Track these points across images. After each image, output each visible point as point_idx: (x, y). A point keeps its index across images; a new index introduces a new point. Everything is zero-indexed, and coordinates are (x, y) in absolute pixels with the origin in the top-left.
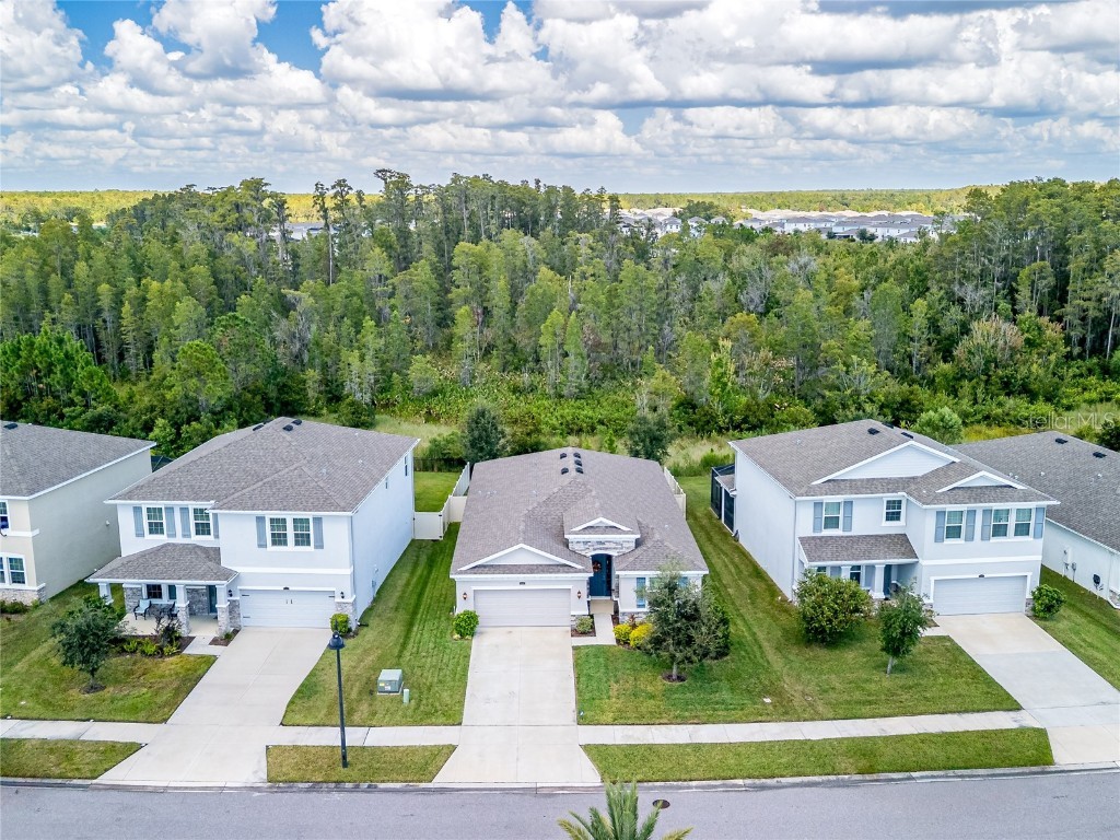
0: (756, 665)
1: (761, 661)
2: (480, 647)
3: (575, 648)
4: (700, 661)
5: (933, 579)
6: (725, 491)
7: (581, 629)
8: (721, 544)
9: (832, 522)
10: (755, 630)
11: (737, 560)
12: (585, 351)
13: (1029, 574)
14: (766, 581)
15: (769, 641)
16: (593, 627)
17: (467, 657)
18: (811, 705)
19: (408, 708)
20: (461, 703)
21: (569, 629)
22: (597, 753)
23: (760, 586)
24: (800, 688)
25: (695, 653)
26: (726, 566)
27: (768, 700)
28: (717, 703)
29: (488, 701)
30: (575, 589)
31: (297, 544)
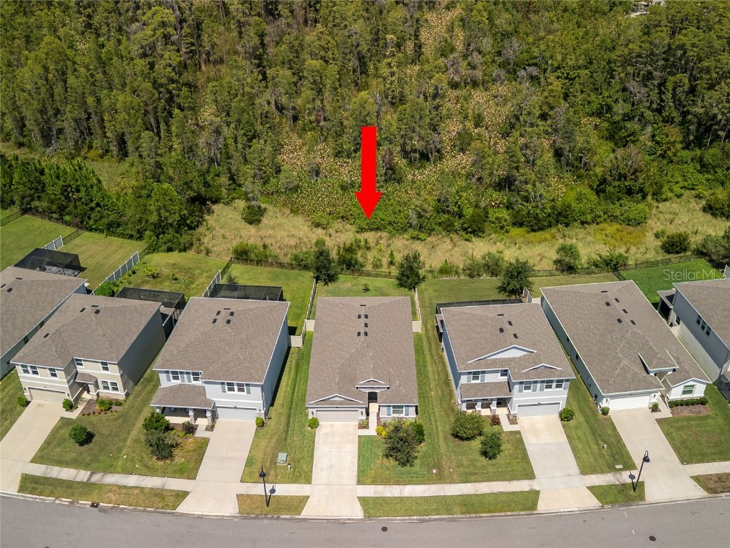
2: (319, 434)
3: (359, 437)
5: (517, 405)
7: (363, 425)
10: (438, 424)
11: (440, 369)
13: (561, 402)
14: (450, 387)
15: (442, 432)
16: (368, 424)
17: (314, 442)
19: (290, 473)
20: (311, 471)
21: (357, 423)
22: (364, 501)
23: (446, 391)
24: (449, 464)
26: (434, 373)
27: (434, 471)
29: (322, 469)
30: (360, 410)
31: (239, 391)
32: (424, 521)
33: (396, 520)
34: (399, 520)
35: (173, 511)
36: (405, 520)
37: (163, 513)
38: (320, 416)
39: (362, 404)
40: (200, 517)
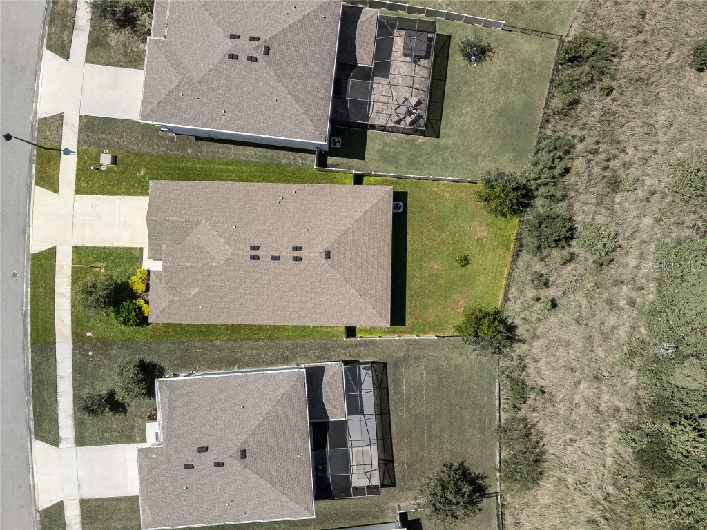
22: (50, 253)
29: (95, 206)
32: (24, 316)
33: (27, 287)
34: (27, 291)
35: (45, 47)
36: (27, 297)
37: (43, 37)
40: (36, 77)
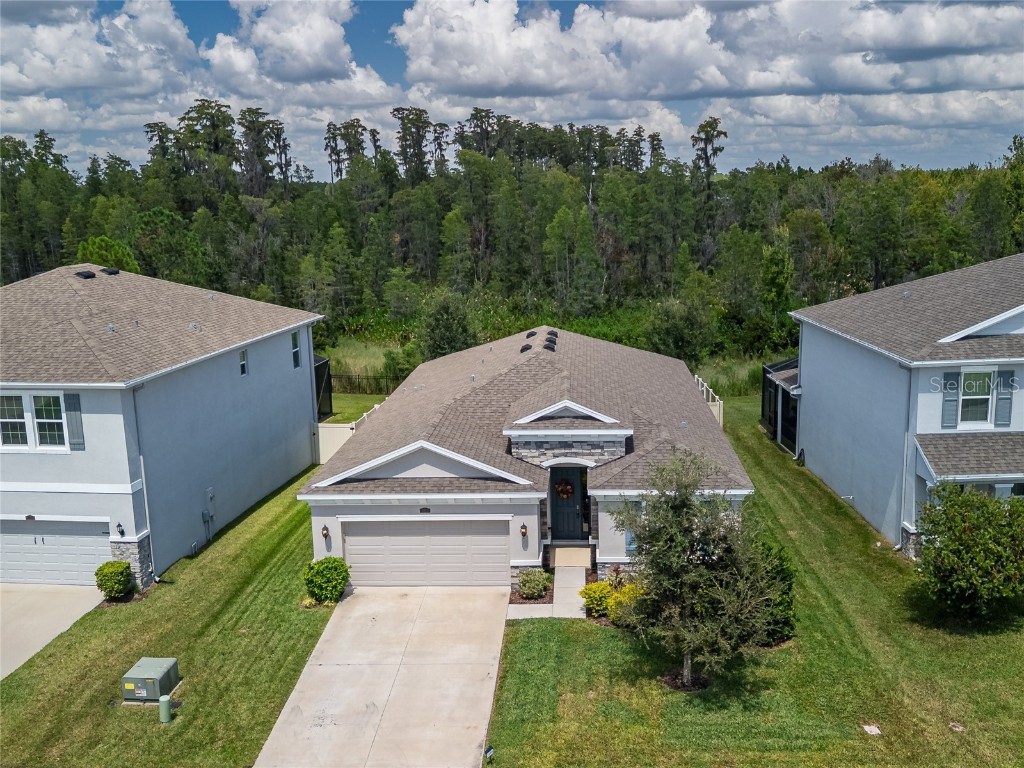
0: (844, 656)
1: (854, 651)
2: (342, 620)
3: (510, 624)
4: (734, 649)
6: (783, 389)
7: (526, 590)
8: (775, 470)
9: (975, 409)
10: (840, 596)
11: (802, 490)
12: (603, 261)
14: (853, 519)
15: (864, 614)
16: (548, 588)
17: (314, 637)
18: (963, 742)
19: (165, 732)
20: (267, 726)
21: (508, 590)
23: (843, 528)
24: (936, 704)
25: (724, 633)
26: (785, 499)
27: (872, 730)
28: (769, 734)
29: (320, 721)
30: (516, 522)
31: (43, 441)
38: (360, 554)
39: (524, 489)
